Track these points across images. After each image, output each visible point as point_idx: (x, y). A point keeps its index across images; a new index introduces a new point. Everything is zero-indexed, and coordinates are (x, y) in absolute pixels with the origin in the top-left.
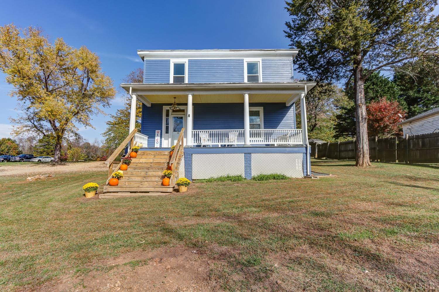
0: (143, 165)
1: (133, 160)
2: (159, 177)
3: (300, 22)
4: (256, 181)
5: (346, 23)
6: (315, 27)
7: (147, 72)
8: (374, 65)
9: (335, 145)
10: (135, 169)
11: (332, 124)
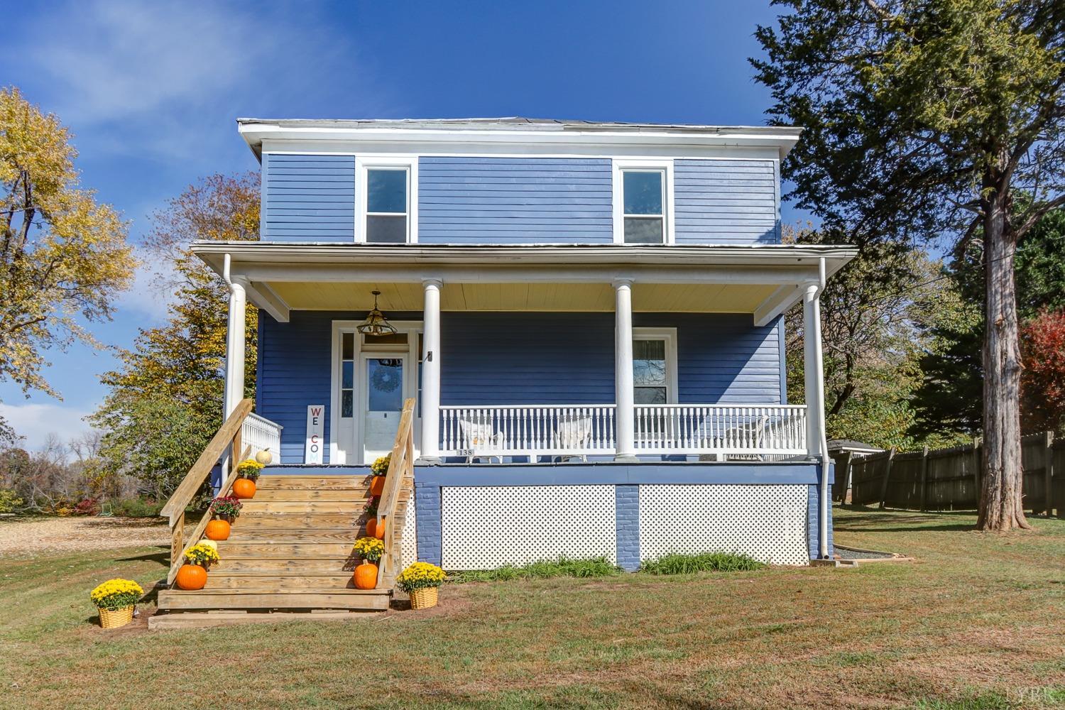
0: (280, 524)
1: (247, 507)
2: (339, 561)
3: (806, 30)
4: (656, 574)
5: (963, 43)
6: (856, 50)
7: (273, 198)
8: (1051, 187)
9: (911, 461)
10: (254, 534)
11: (906, 386)
